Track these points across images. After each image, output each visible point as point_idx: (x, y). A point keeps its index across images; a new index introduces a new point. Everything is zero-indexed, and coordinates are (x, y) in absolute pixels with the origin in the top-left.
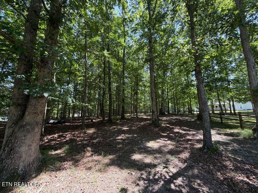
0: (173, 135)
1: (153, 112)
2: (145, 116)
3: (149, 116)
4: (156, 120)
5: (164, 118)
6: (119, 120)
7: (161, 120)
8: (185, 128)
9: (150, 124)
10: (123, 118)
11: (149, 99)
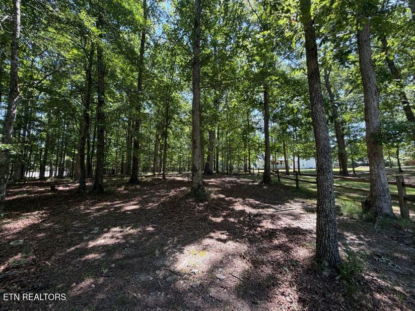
0: (236, 221)
1: (194, 170)
2: (180, 177)
3: (186, 176)
4: (199, 186)
5: (211, 181)
6: (123, 187)
7: (207, 185)
8: (251, 201)
9: (188, 196)
10: (134, 180)
11: (189, 148)
